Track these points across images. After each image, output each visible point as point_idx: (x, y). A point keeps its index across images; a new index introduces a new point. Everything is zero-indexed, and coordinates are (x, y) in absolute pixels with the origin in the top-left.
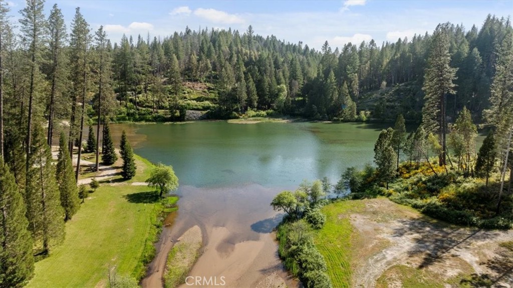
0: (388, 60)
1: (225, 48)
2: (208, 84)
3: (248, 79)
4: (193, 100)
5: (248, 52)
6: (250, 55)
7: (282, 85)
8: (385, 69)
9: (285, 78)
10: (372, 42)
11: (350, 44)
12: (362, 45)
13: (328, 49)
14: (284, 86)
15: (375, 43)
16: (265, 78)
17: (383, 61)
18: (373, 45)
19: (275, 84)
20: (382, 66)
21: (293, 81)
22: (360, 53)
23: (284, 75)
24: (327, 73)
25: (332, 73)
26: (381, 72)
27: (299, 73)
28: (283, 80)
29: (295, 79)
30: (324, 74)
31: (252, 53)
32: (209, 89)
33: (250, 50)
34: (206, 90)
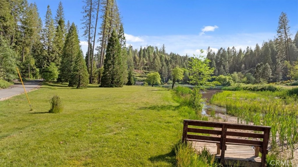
0: (243, 56)
1: (152, 54)
2: (144, 71)
3: (168, 65)
4: (138, 76)
6: (165, 57)
8: (242, 60)
10: (233, 48)
11: (221, 49)
12: (228, 49)
13: (210, 50)
15: (235, 48)
17: (241, 56)
18: (234, 49)
20: (240, 59)
22: (228, 52)
25: (214, 62)
26: (240, 62)
34: (144, 73)
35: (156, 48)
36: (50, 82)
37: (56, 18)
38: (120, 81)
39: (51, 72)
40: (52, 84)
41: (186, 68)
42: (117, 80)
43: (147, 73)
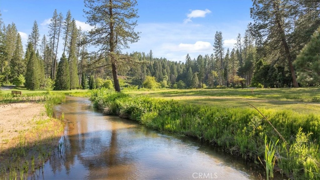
2: (127, 77)
5: (149, 62)
6: (150, 64)
7: (165, 76)
9: (168, 73)
11: (200, 56)
12: (206, 56)
14: (167, 76)
16: (157, 71)
19: (162, 74)
21: (172, 75)
22: (205, 60)
23: (167, 71)
24: (188, 69)
25: (190, 68)
27: (175, 71)
28: (166, 73)
29: (173, 74)
30: (187, 69)
31: (151, 62)
32: (128, 78)
33: (150, 61)
34: (126, 79)
35: (144, 54)
36: (19, 87)
37: (32, 34)
38: (66, 86)
39: (19, 81)
40: (21, 88)
41: (167, 74)
42: (64, 85)
43: (129, 79)
